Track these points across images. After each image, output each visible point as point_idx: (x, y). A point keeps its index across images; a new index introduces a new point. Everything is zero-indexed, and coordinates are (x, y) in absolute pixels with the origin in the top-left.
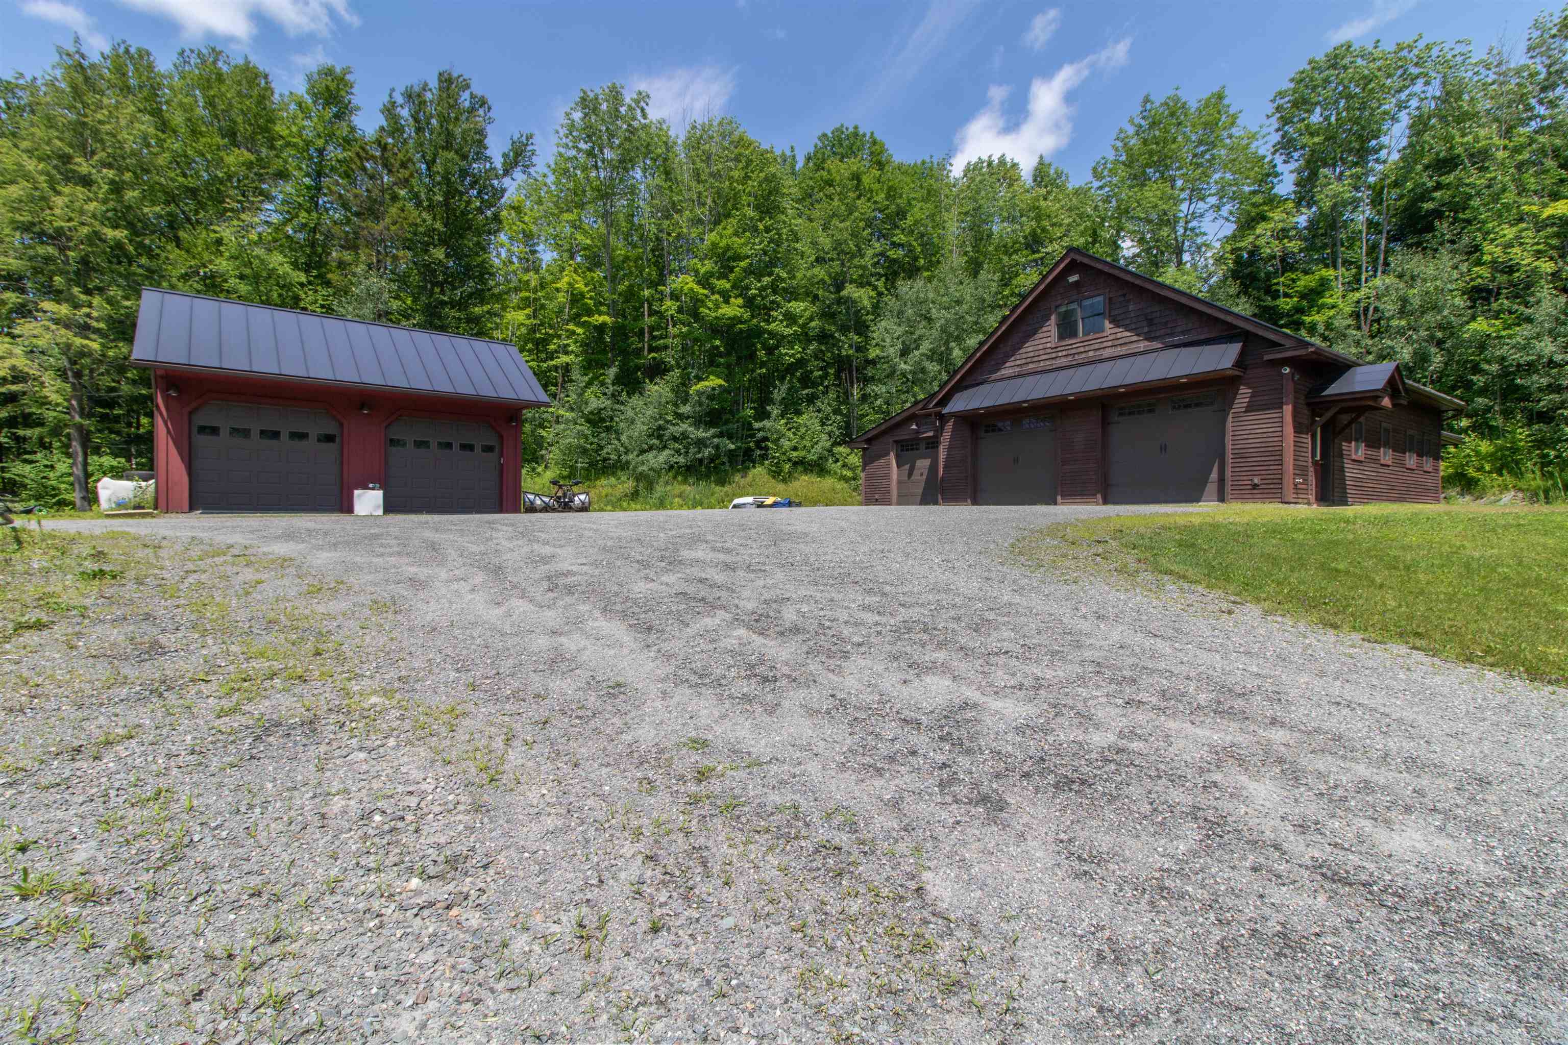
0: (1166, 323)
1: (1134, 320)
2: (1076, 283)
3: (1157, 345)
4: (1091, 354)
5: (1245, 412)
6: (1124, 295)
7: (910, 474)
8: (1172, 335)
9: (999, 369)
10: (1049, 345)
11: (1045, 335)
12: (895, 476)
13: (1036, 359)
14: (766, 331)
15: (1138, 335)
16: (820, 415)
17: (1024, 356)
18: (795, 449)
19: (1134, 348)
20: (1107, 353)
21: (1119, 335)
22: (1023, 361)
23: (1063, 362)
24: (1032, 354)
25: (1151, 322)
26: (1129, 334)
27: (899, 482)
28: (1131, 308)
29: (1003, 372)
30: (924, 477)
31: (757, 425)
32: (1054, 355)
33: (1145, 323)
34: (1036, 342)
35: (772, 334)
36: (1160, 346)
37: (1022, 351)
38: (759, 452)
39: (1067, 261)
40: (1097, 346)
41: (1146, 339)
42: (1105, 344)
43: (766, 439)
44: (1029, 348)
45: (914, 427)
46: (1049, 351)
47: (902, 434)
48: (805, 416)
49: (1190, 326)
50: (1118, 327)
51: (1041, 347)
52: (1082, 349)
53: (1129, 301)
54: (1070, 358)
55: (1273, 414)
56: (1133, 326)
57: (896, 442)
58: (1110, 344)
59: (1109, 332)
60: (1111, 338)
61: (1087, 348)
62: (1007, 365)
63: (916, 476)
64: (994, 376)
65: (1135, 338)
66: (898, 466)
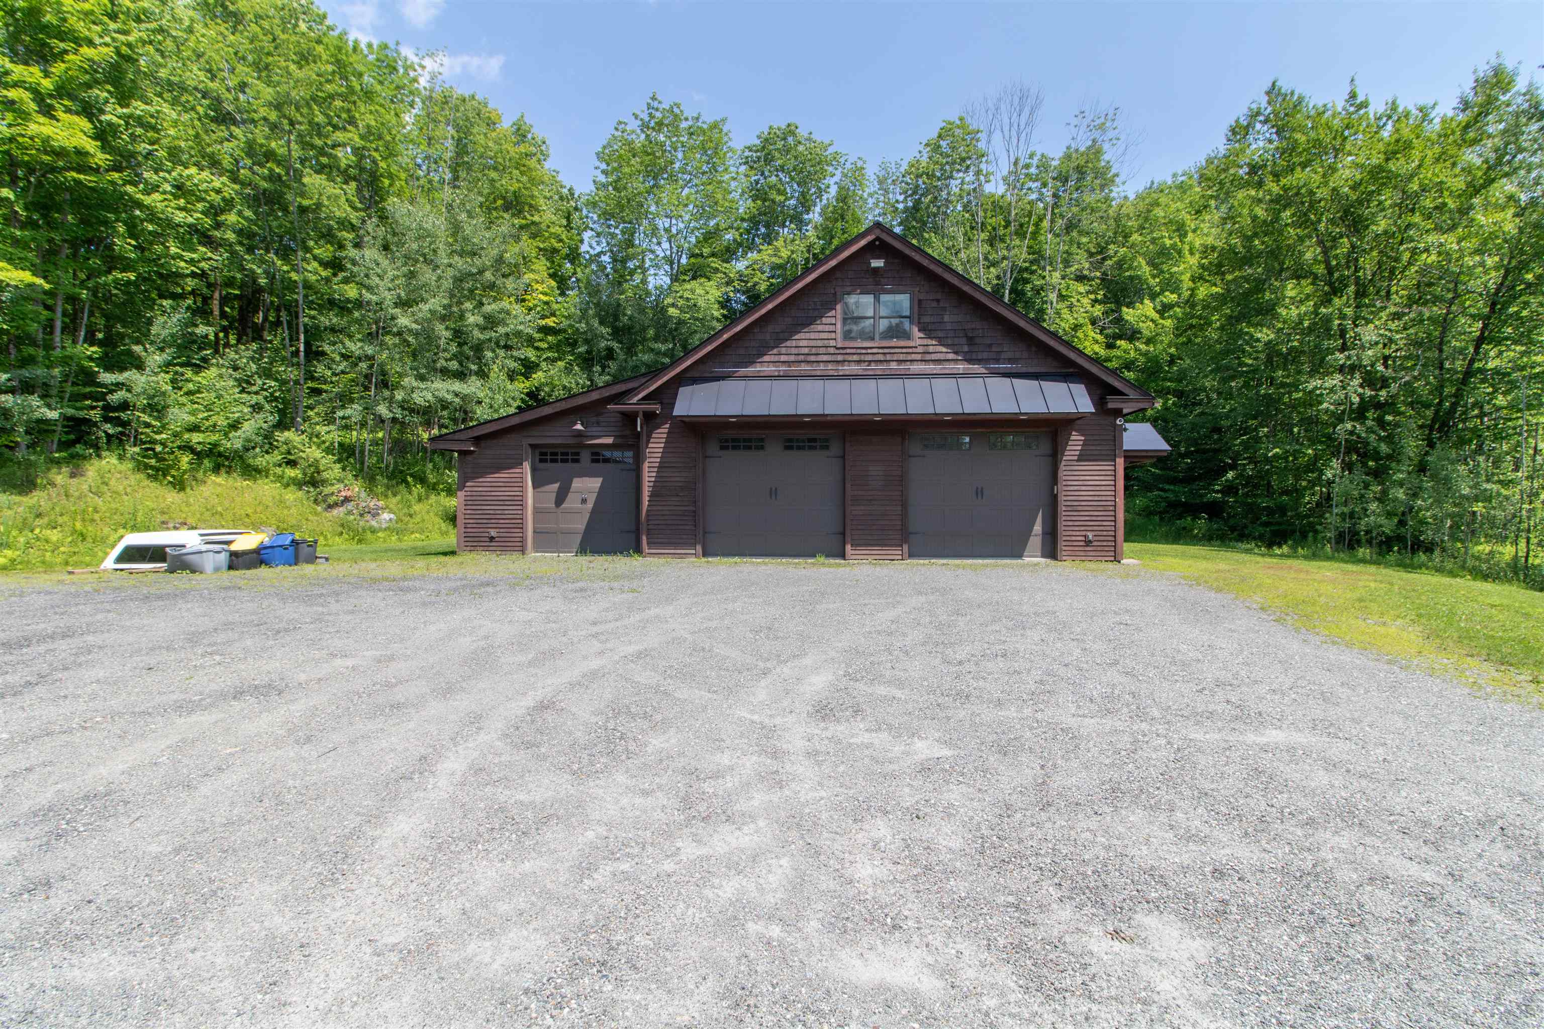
0: (990, 345)
1: (951, 334)
2: (876, 270)
3: (977, 368)
4: (894, 365)
5: (1077, 461)
6: (938, 301)
7: (560, 500)
8: (997, 361)
9: (752, 363)
10: (832, 343)
11: (827, 328)
12: (530, 502)
13: (813, 358)
14: (139, 205)
15: (956, 353)
16: (237, 375)
17: (794, 351)
18: (195, 428)
19: (950, 367)
20: (916, 368)
21: (931, 349)
22: (792, 358)
23: (854, 368)
24: (806, 351)
25: (971, 341)
26: (944, 350)
27: (536, 511)
28: (946, 318)
29: (758, 368)
30: (590, 505)
31: (107, 378)
32: (840, 358)
33: (964, 341)
34: (812, 336)
35: (152, 216)
36: (984, 371)
37: (788, 343)
38: (110, 428)
39: (870, 238)
40: (902, 357)
41: (965, 360)
42: (914, 357)
43: (125, 406)
44: (803, 340)
45: (579, 427)
46: (832, 350)
47: (553, 436)
48: (212, 372)
49: (1018, 355)
50: (931, 338)
51: (820, 343)
52: (881, 357)
53: (944, 309)
54: (864, 366)
55: (1106, 466)
56: (950, 342)
57: (533, 447)
58: (919, 357)
59: (919, 342)
60: (920, 350)
61: (888, 357)
62: (766, 358)
63: (573, 501)
64: (743, 371)
65: (951, 356)
66: (534, 487)
